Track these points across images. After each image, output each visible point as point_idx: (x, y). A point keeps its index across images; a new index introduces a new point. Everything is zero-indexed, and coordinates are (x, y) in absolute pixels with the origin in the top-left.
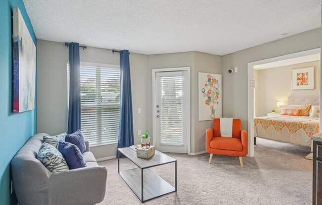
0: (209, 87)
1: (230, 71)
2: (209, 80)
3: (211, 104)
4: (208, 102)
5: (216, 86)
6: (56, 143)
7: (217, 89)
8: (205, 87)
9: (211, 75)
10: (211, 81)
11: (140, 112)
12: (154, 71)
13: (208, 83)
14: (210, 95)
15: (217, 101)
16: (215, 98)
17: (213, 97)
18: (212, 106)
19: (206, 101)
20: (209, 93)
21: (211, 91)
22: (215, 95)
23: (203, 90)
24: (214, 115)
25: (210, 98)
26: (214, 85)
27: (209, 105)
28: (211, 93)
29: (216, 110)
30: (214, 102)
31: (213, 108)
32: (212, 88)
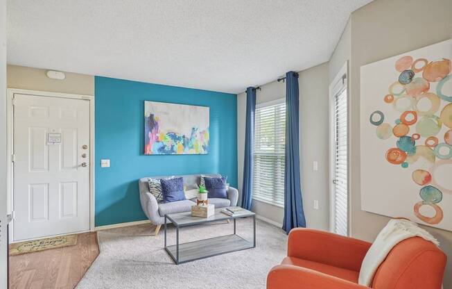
2: (408, 76)
3: (419, 163)
4: (399, 155)
9: (415, 55)
10: (418, 75)
11: (317, 169)
13: (398, 89)
14: (412, 131)
16: (441, 140)
17: (433, 138)
18: (422, 171)
19: (390, 151)
20: (407, 124)
21: (415, 114)
22: (440, 126)
23: (377, 118)
24: (438, 209)
25: (411, 141)
26: (433, 87)
27: (405, 166)
28: (413, 122)
29: (446, 191)
30: (434, 157)
31: (428, 178)
32: (424, 105)
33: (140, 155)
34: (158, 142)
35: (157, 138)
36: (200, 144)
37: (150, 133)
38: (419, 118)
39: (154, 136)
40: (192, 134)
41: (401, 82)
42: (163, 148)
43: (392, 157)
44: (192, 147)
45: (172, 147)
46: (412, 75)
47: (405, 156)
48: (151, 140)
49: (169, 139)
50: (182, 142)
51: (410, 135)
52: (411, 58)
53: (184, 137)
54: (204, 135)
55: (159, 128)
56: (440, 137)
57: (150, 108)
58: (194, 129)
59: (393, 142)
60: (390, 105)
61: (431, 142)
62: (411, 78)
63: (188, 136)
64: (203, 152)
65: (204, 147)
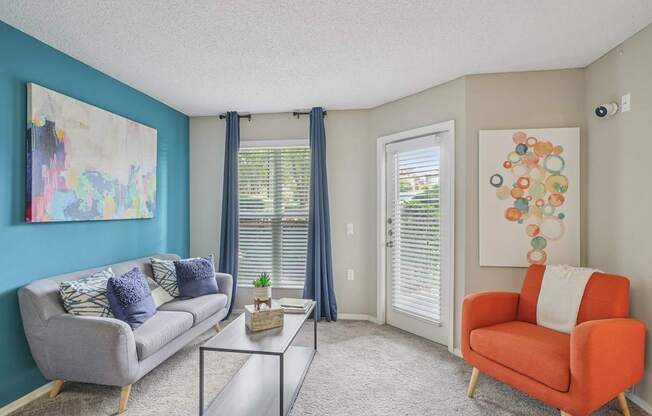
0: (520, 170)
1: (601, 112)
2: (523, 149)
3: (530, 219)
4: (514, 215)
5: (553, 163)
6: (166, 271)
7: (556, 173)
8: (504, 172)
9: (529, 133)
10: (530, 150)
11: (352, 232)
12: (380, 141)
13: (515, 158)
14: (526, 194)
15: (559, 210)
16: (546, 202)
17: (540, 200)
18: (533, 225)
19: (509, 210)
20: (522, 188)
21: (528, 180)
22: (545, 192)
23: (496, 180)
24: (544, 254)
25: (525, 201)
26: (541, 161)
27: (520, 222)
28: (527, 187)
29: (550, 239)
30: (542, 214)
31: (538, 231)
32: (535, 173)
33: (14, 222)
34: (65, 190)
35: (62, 182)
36: (143, 199)
37: (44, 167)
38: (532, 184)
39: (55, 175)
40: (131, 178)
41: (517, 152)
42: (75, 205)
43: (510, 216)
44: (130, 205)
45: (95, 202)
46: (526, 149)
47: (520, 214)
48: (47, 187)
49: (88, 185)
50: (113, 192)
51: (524, 197)
52: (525, 135)
53: (116, 181)
54: (148, 182)
55: (67, 157)
56: (546, 198)
57: (45, 103)
58: (133, 167)
59: (510, 202)
60: (509, 170)
61: (540, 203)
62: (525, 151)
63: (124, 180)
64: (148, 215)
65: (148, 205)
